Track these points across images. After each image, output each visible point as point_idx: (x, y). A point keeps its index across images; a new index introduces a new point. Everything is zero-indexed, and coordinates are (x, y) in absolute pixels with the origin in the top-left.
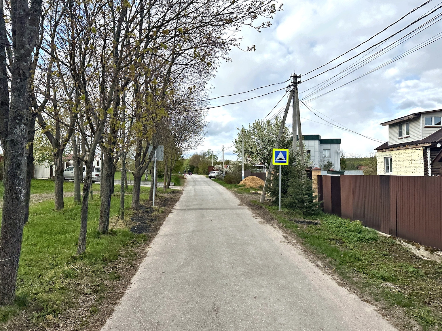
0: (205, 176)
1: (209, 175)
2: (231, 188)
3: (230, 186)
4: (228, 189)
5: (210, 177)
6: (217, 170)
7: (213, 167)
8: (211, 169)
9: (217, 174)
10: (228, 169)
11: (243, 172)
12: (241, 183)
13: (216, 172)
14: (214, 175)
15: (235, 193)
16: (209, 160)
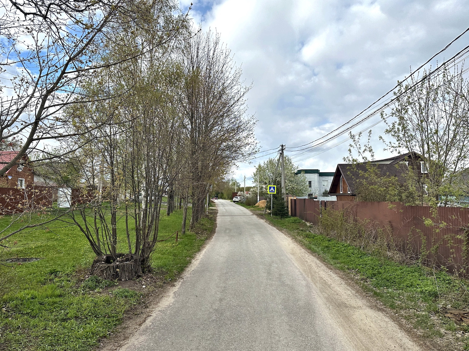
0: (230, 201)
1: (233, 200)
2: (249, 208)
3: (249, 207)
4: (247, 208)
5: (234, 202)
6: (240, 196)
7: (237, 193)
8: (235, 195)
9: (239, 199)
10: (248, 195)
11: (258, 197)
12: (257, 204)
14: (237, 200)
15: (251, 211)
16: (233, 187)
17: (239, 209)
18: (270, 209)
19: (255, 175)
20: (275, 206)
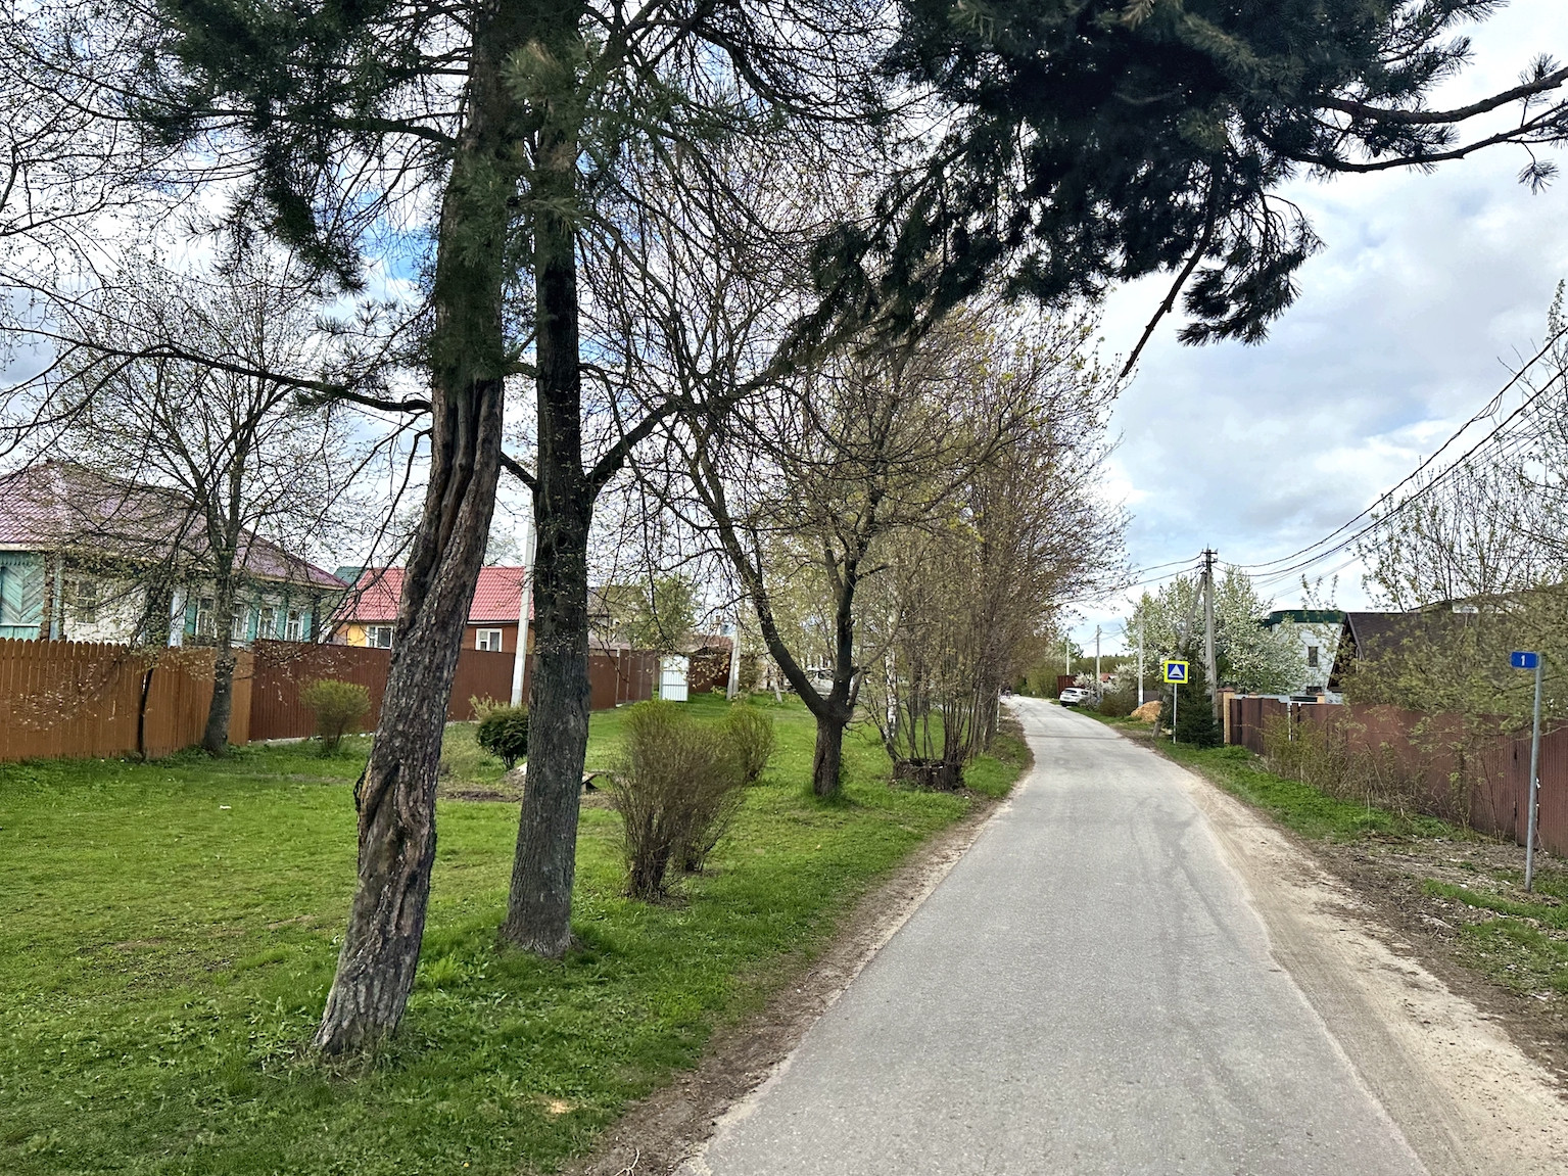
0: (1048, 700)
1: (1062, 699)
2: (1113, 722)
3: (1110, 719)
4: (1107, 723)
5: (1064, 704)
6: (1082, 687)
7: (1073, 678)
8: (1066, 682)
9: (1081, 696)
10: (1109, 685)
11: (1141, 692)
12: (1135, 713)
13: (1079, 690)
14: (1073, 699)
15: (1118, 729)
16: (1059, 657)
17: (1083, 724)
18: (1169, 725)
19: (1131, 627)
20: (1183, 715)
